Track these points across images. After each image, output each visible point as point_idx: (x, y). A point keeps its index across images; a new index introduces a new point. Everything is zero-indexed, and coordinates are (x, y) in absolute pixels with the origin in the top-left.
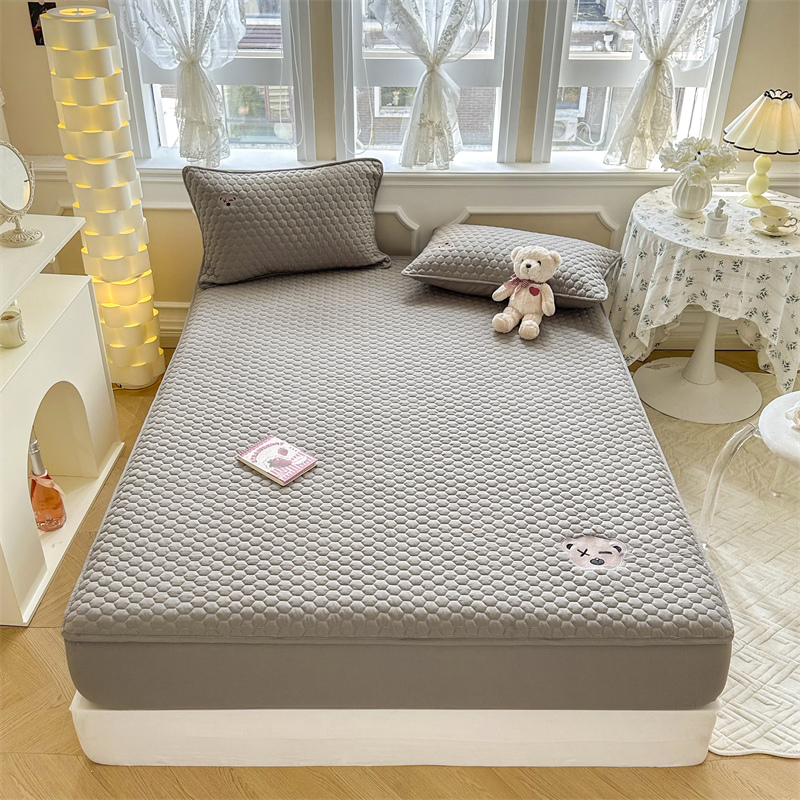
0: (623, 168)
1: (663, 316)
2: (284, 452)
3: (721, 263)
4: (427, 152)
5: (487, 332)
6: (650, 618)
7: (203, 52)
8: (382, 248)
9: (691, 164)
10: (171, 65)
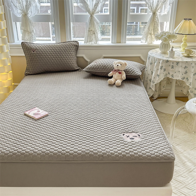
0: (146, 44)
1: (157, 80)
2: (39, 111)
3: (173, 63)
4: (91, 39)
5: (106, 84)
6: (147, 154)
7: (29, 12)
8: (79, 66)
9: (164, 37)
10: (20, 15)
